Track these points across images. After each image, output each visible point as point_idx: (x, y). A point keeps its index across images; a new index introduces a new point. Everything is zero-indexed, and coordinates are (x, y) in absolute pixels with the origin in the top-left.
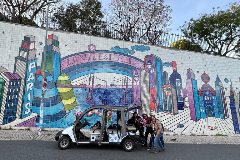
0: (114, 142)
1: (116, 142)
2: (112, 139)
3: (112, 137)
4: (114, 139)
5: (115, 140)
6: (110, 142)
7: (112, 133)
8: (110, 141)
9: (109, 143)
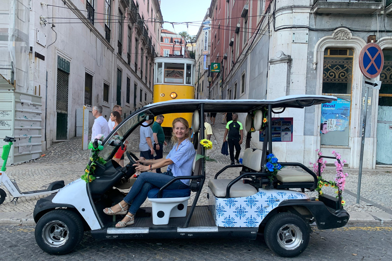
0: (236, 225)
1: (244, 225)
2: (226, 215)
3: (227, 208)
4: (233, 215)
5: (237, 219)
6: (222, 225)
7: (228, 196)
8: (220, 222)
9: (215, 230)
